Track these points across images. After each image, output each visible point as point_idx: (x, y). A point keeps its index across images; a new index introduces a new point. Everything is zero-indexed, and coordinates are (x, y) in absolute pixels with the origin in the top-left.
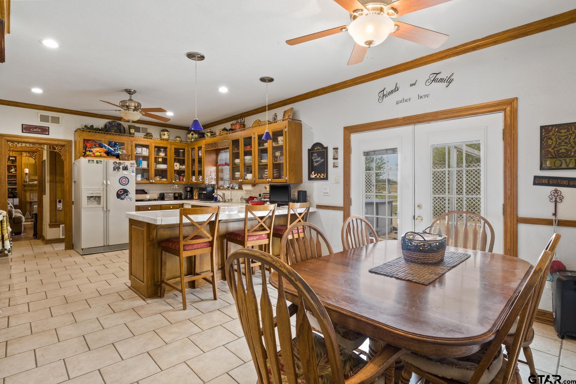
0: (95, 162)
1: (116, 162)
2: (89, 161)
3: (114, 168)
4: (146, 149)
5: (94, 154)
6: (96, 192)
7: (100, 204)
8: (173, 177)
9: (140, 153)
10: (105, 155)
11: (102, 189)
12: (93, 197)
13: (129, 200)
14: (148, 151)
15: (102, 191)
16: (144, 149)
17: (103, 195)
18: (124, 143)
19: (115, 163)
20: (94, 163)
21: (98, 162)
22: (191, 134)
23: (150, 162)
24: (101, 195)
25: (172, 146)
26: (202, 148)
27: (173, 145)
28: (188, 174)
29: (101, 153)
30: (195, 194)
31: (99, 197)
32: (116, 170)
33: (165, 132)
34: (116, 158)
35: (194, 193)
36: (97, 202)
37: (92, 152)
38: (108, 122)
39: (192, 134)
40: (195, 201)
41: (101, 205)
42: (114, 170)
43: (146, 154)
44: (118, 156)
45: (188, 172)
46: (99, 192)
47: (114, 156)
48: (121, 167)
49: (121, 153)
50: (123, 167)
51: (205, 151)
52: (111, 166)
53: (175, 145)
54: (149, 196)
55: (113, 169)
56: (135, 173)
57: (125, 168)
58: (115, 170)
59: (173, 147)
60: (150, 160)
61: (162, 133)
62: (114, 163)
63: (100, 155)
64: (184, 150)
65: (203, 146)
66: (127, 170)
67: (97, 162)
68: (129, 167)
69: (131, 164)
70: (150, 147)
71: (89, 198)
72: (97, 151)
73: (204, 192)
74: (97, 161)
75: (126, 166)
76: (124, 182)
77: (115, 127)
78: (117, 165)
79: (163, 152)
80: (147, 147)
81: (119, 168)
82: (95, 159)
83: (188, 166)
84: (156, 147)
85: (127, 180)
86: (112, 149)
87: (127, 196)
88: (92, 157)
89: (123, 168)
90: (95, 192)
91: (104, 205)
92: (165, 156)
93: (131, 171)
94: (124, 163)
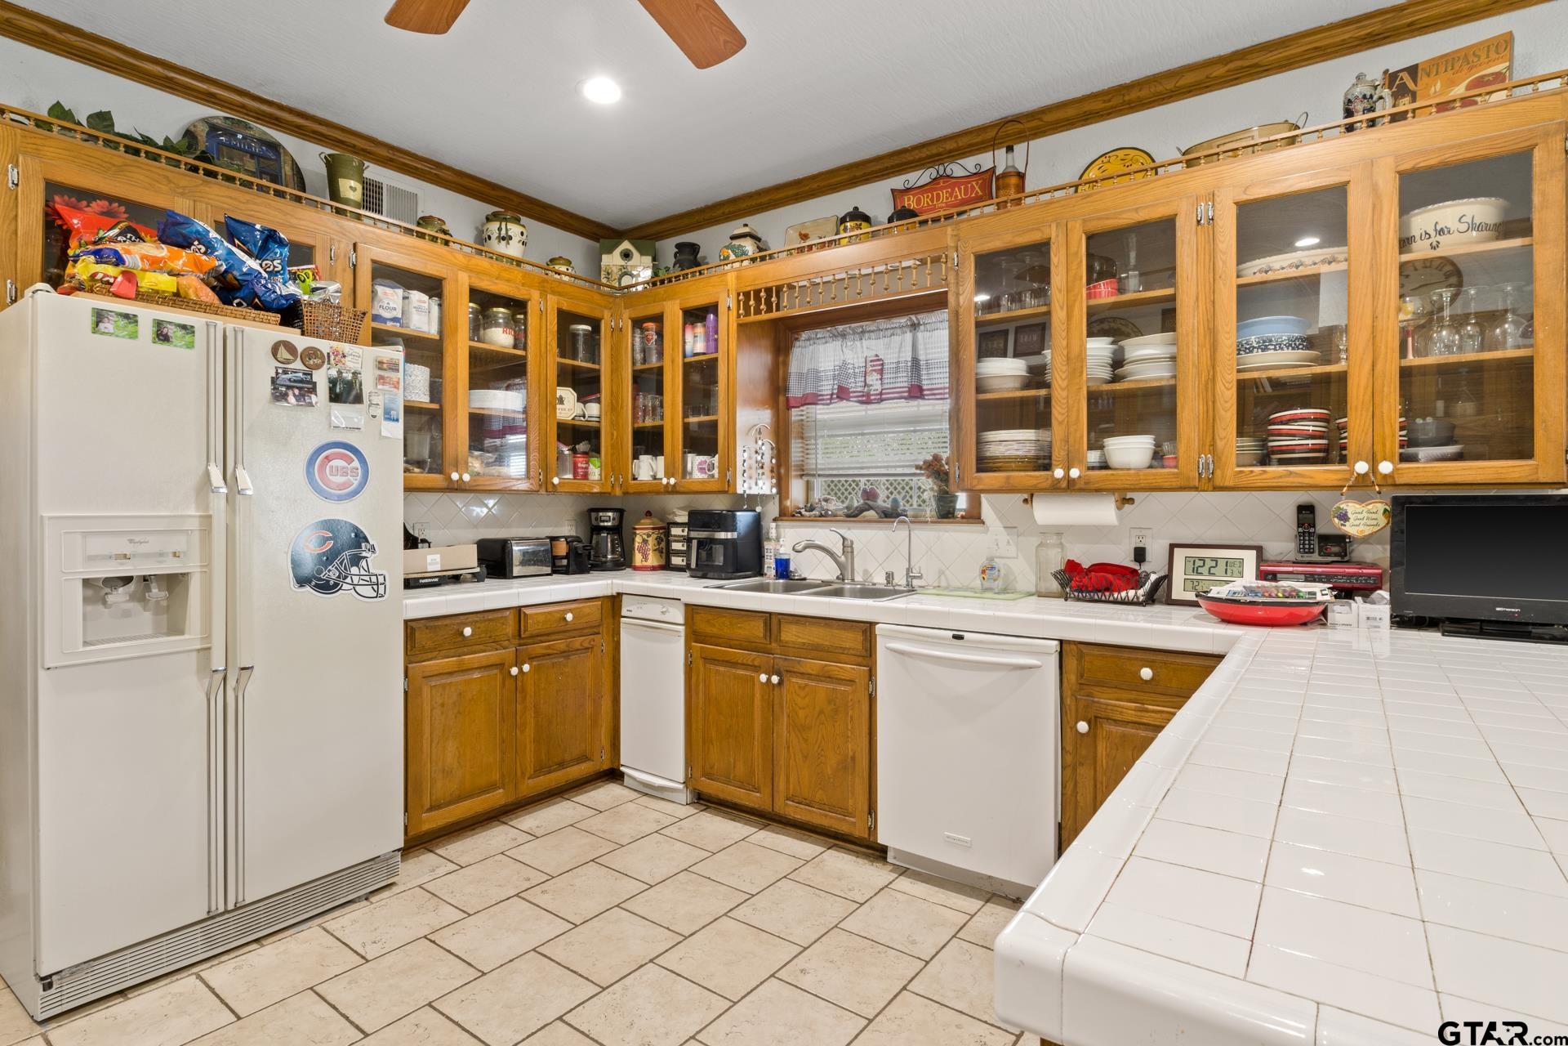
0: (146, 329)
1: (290, 348)
2: (99, 316)
3: (274, 381)
4: (425, 297)
5: (129, 276)
6: (153, 545)
7: (175, 628)
8: (553, 456)
9: (395, 320)
10: (209, 296)
11: (194, 525)
12: (127, 580)
13: (368, 591)
14: (435, 310)
15: (196, 537)
16: (417, 296)
17: (207, 566)
18: (311, 248)
19: (283, 353)
20: (133, 336)
21: (171, 331)
22: (617, 252)
23: (448, 373)
24: (190, 565)
25: (549, 296)
26: (722, 309)
27: (554, 293)
28: (616, 447)
29: (184, 281)
30: (645, 541)
31: (174, 582)
32: (291, 399)
33: (510, 226)
34: (282, 324)
35: (638, 539)
36: (158, 611)
37: (119, 261)
38: (205, 121)
39: (626, 255)
40: (639, 575)
41: (192, 637)
42: (279, 396)
43: (425, 328)
44: (291, 313)
45: (618, 435)
46: (178, 543)
47: (266, 307)
48: (321, 378)
49: (306, 297)
50: (333, 382)
51: (741, 326)
52: (260, 370)
53: (559, 294)
54: (437, 557)
55: (268, 387)
56: (400, 425)
57: (344, 392)
58: (284, 396)
59: (553, 303)
60: (448, 361)
61: (494, 226)
62: (275, 351)
63: (177, 294)
64: (596, 324)
65: (728, 303)
66: (358, 399)
67: (161, 335)
68: (368, 385)
69: (380, 365)
70: (448, 288)
71: (97, 589)
72: (155, 264)
73: (722, 535)
74: (159, 324)
75: (349, 376)
76: (339, 479)
77: (247, 158)
78: (298, 365)
79: (506, 325)
80: (433, 286)
81: (306, 388)
82: (147, 314)
83: (614, 408)
84: (475, 294)
85: (356, 463)
86: (253, 264)
87: (354, 570)
88: (116, 295)
89: (332, 390)
90: (142, 549)
91: (208, 637)
92: (515, 347)
93: (380, 412)
94: (336, 353)
